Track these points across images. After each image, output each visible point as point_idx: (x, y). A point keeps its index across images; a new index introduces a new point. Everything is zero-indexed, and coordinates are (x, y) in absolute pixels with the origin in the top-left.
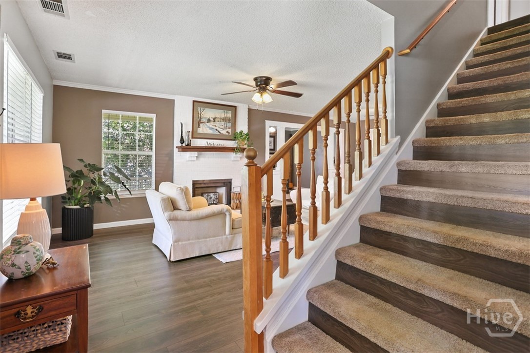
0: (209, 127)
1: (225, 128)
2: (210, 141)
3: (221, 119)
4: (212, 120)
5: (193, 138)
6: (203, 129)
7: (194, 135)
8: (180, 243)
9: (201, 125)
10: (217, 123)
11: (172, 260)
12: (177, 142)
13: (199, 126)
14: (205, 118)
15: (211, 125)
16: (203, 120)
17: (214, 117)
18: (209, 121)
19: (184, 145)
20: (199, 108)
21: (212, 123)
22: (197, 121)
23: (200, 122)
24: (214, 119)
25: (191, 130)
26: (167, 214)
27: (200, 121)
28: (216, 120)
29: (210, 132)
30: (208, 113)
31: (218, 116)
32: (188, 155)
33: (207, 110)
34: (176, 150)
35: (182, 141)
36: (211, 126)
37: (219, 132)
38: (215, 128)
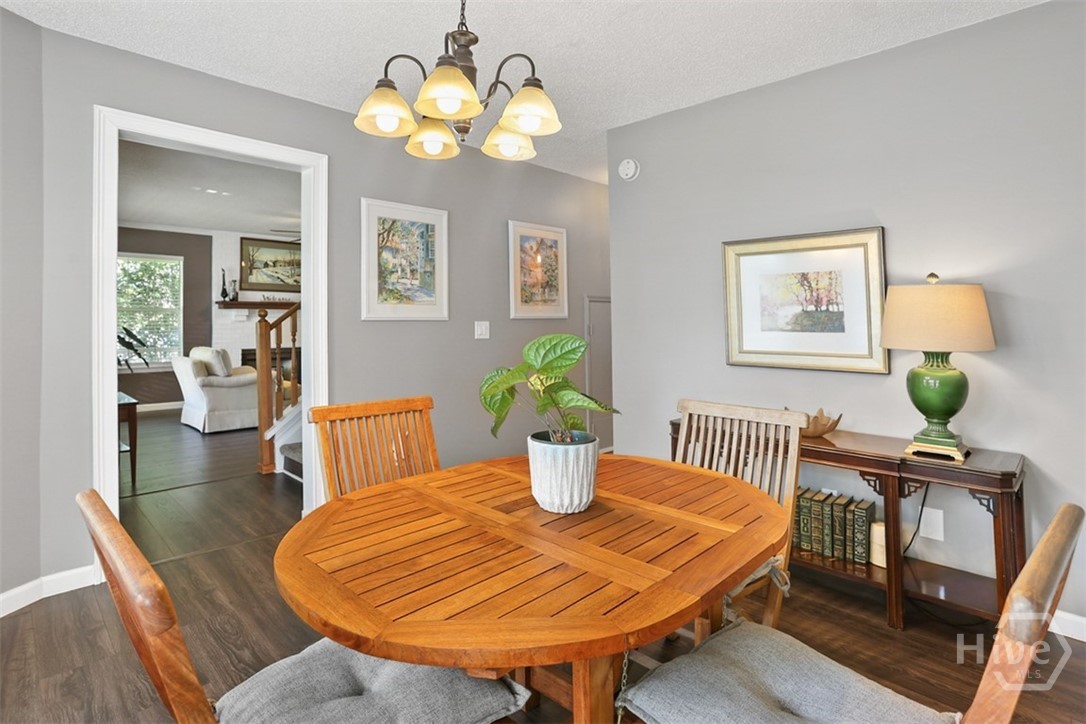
0: (266, 274)
1: (292, 275)
2: (267, 294)
3: (285, 262)
4: (271, 264)
5: (241, 289)
6: (257, 277)
7: (244, 284)
8: (217, 413)
9: (254, 271)
10: (278, 269)
11: (207, 431)
12: (216, 296)
13: (251, 273)
14: (260, 261)
15: (269, 271)
16: (257, 264)
17: (274, 260)
18: (266, 265)
19: (227, 299)
20: (251, 248)
21: (271, 269)
22: (248, 265)
23: (252, 268)
24: (275, 263)
25: (238, 278)
26: (199, 379)
27: (252, 265)
28: (278, 264)
29: (268, 281)
30: (265, 255)
31: (280, 258)
32: (233, 313)
33: (262, 250)
34: (215, 307)
35: (224, 293)
36: (269, 273)
37: (282, 280)
38: (276, 275)
